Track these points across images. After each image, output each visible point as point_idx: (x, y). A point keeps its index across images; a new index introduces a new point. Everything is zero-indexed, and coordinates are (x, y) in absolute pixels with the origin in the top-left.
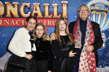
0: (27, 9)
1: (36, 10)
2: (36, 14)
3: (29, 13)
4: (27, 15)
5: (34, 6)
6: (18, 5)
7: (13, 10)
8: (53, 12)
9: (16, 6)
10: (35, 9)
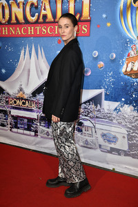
0: (34, 9)
1: (45, 9)
2: (45, 16)
3: (37, 14)
4: (34, 19)
5: (42, 2)
6: (23, 4)
7: (18, 12)
8: (69, 10)
9: (21, 5)
10: (43, 7)
